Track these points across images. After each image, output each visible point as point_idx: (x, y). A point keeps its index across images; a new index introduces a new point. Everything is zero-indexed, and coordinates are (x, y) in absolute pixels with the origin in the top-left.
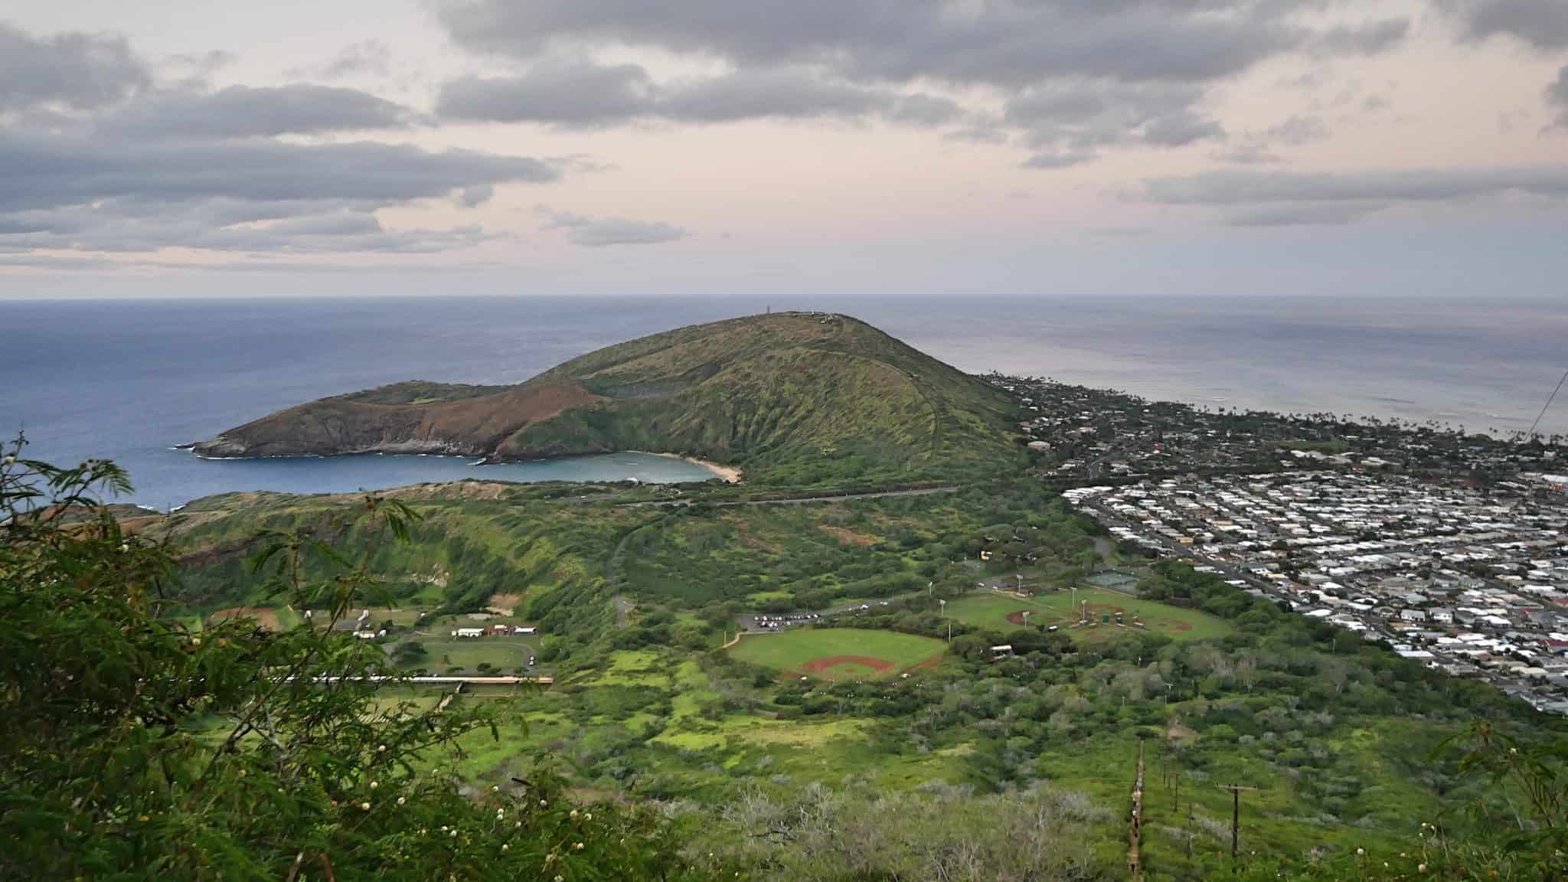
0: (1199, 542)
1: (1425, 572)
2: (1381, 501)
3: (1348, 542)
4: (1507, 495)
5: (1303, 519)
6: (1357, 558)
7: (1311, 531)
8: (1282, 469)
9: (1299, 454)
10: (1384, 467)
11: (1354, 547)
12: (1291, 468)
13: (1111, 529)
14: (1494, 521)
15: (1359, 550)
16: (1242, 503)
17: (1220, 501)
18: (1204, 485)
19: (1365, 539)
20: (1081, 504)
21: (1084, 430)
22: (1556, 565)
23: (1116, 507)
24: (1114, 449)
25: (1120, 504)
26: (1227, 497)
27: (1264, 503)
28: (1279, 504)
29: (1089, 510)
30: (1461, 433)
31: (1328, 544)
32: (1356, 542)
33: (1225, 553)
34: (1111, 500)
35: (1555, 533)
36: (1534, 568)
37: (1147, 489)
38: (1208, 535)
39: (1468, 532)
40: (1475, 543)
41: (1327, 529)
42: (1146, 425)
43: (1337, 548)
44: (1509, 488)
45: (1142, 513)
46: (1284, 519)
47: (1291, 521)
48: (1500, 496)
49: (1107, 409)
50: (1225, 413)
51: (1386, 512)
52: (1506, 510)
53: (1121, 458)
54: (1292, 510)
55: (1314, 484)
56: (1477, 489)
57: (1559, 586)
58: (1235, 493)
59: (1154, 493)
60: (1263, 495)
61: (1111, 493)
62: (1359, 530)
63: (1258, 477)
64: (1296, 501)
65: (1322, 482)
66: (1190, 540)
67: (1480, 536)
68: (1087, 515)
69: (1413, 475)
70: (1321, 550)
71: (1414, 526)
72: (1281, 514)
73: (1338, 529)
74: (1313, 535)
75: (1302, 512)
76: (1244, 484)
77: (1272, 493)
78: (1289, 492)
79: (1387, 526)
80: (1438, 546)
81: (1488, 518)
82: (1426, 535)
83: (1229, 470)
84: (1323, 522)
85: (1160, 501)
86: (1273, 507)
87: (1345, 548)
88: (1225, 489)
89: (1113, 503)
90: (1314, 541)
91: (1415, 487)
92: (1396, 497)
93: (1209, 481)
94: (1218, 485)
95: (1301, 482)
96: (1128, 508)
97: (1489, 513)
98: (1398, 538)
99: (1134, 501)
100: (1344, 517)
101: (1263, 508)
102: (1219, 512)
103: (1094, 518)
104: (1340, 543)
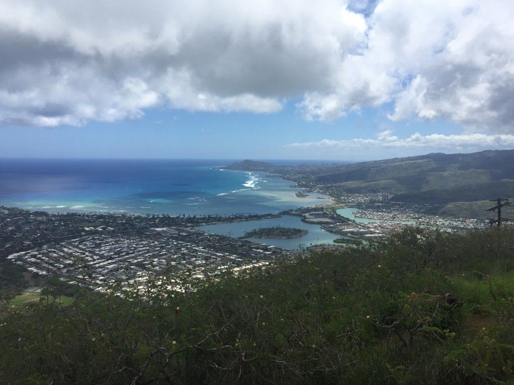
0: (59, 269)
1: (127, 268)
2: (113, 245)
3: (105, 261)
4: (148, 237)
5: (91, 254)
6: (108, 267)
7: (94, 259)
8: (81, 236)
9: (87, 229)
10: (113, 231)
11: (106, 263)
12: (85, 235)
13: (29, 269)
14: (144, 247)
15: (108, 263)
16: (71, 251)
17: (63, 252)
18: (57, 246)
19: (110, 259)
20: (16, 261)
21: (10, 228)
22: (159, 259)
23: (28, 260)
24: (23, 235)
25: (30, 258)
26: (66, 250)
27: (78, 250)
28: (83, 250)
29: (18, 262)
30: (134, 216)
31: (99, 263)
32: (107, 260)
33: (68, 271)
34: (26, 257)
35: (159, 248)
36: (154, 261)
37: (38, 251)
38: (62, 266)
39: (138, 252)
40: (140, 255)
41: (98, 257)
42: (32, 222)
43: (102, 264)
44: (147, 234)
45: (39, 261)
46: (85, 256)
47: (87, 256)
48: (145, 237)
49: (16, 217)
50: (60, 214)
51: (115, 248)
52: (146, 242)
53: (27, 239)
54: (87, 252)
55: (93, 241)
56: (139, 236)
57: (160, 266)
58: (68, 248)
59: (41, 252)
60: (77, 247)
61: (26, 254)
62: (108, 256)
63: (75, 240)
64: (87, 248)
65: (95, 239)
66: (56, 269)
67: (140, 253)
68: (19, 265)
69: (122, 233)
70: (97, 265)
71: (123, 252)
72: (84, 254)
73: (102, 257)
74: (94, 260)
75: (90, 252)
76: (70, 244)
77: (81, 246)
78: (86, 245)
79: (115, 254)
80: (129, 258)
81: (142, 246)
82: (126, 255)
83: (64, 239)
84: (97, 255)
85: (43, 254)
86: (81, 251)
87: (104, 263)
88: (65, 247)
89: (27, 258)
90: (95, 262)
91: (122, 238)
92: (117, 242)
93: (59, 244)
94: (62, 245)
95: (88, 240)
96: (33, 260)
97: (142, 244)
98: (118, 257)
99: (34, 256)
100: (103, 252)
101: (78, 252)
102: (64, 256)
103: (21, 266)
104: (103, 262)
